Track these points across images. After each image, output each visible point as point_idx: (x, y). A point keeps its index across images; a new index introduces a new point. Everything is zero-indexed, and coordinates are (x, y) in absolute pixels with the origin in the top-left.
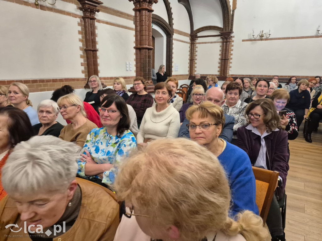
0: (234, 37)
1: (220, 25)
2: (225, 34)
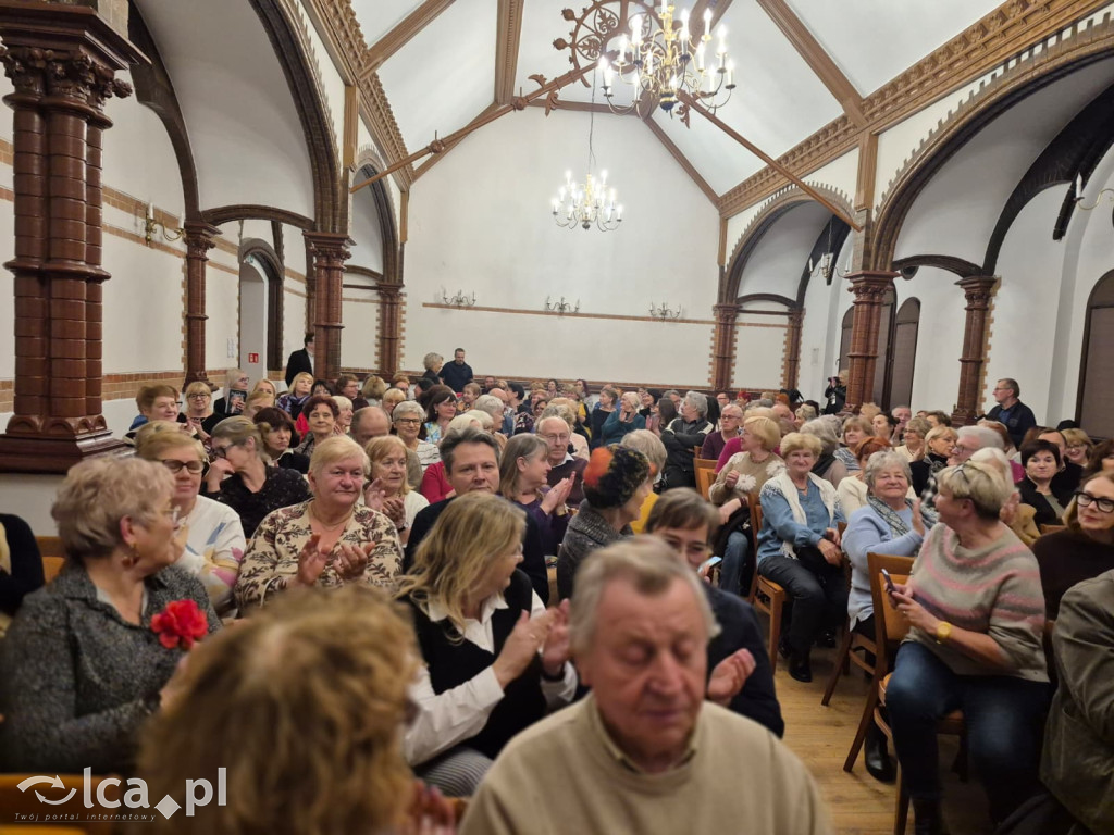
0: (405, 295)
1: (377, 267)
2: (388, 287)
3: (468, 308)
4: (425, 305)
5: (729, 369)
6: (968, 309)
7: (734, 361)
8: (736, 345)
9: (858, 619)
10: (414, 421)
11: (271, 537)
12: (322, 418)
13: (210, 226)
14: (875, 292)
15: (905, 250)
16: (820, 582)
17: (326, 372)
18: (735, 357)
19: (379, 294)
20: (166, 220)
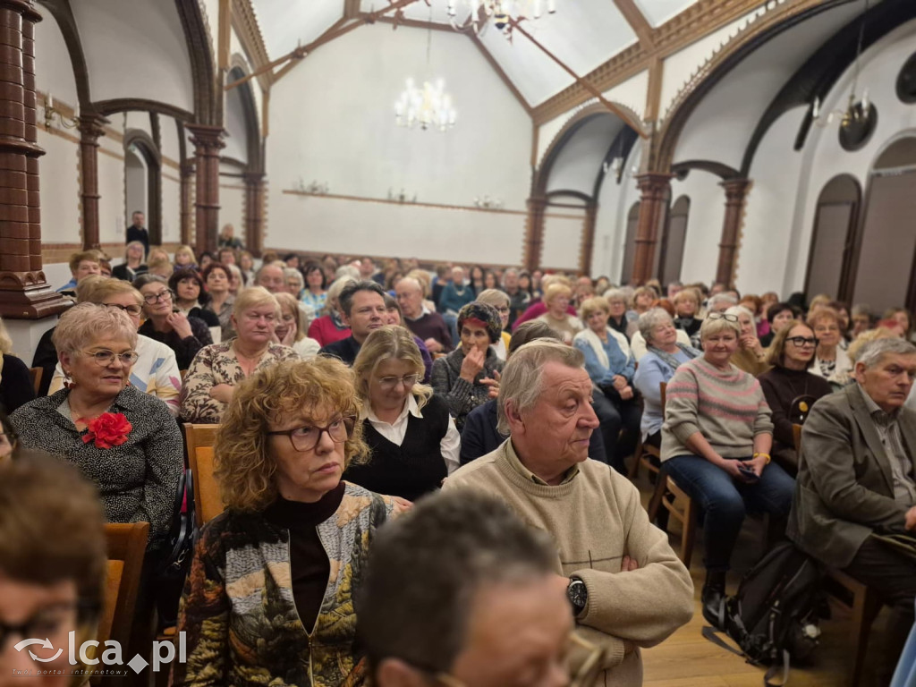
0: (267, 182)
1: (241, 157)
2: (253, 176)
3: (323, 195)
4: (285, 192)
5: (539, 252)
6: (728, 205)
7: (542, 245)
8: (544, 232)
9: (648, 435)
10: (295, 285)
11: (208, 363)
12: (218, 278)
13: (101, 116)
14: (657, 189)
15: (681, 156)
16: (618, 410)
17: (207, 246)
18: (543, 242)
19: (244, 181)
20: (62, 109)
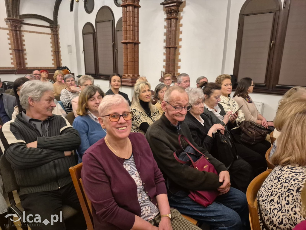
5: (23, 57)
7: (25, 52)
8: (24, 43)
18: (25, 50)
